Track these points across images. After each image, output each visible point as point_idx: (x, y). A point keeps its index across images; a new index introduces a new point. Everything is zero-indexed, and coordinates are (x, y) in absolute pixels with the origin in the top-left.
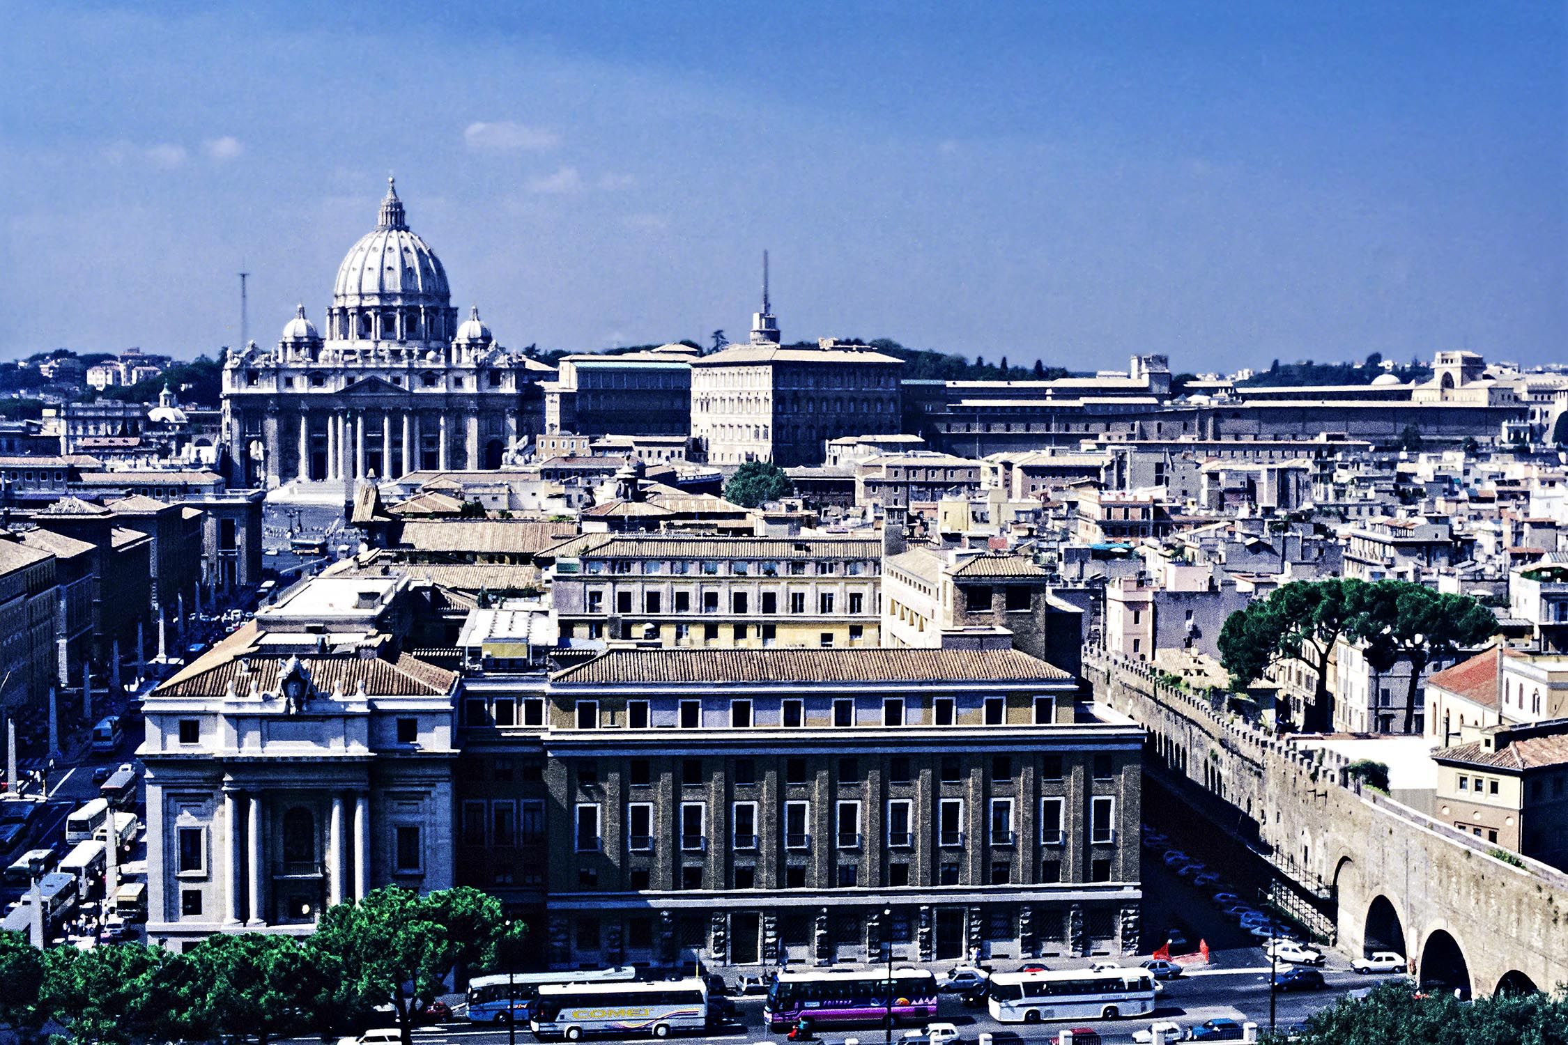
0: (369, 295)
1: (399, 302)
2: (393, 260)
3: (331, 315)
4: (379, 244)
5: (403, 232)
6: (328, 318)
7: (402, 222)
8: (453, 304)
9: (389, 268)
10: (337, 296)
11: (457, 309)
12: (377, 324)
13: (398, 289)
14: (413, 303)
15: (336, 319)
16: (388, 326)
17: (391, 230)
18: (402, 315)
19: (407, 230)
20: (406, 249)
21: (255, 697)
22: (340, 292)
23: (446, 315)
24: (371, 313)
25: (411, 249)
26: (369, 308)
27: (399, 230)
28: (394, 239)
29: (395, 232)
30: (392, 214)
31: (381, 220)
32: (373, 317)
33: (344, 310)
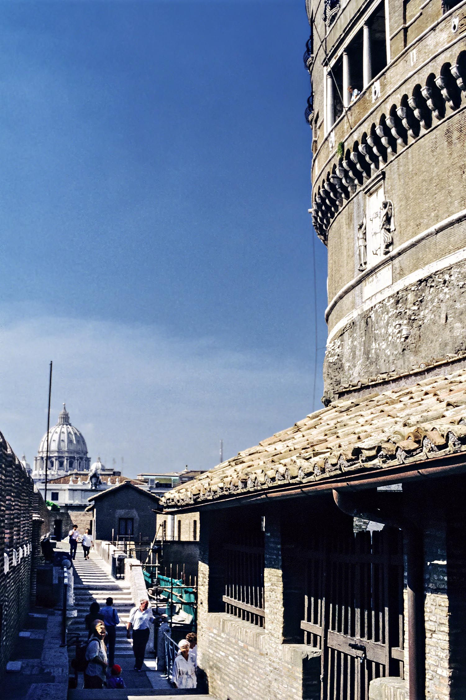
0: (53, 451)
1: (66, 454)
2: (65, 437)
3: (36, 460)
4: (58, 430)
5: (69, 426)
6: (35, 462)
7: (68, 422)
8: (89, 456)
9: (63, 440)
10: (39, 452)
11: (90, 458)
12: (56, 464)
13: (66, 449)
14: (72, 455)
15: (39, 462)
16: (61, 464)
17: (63, 425)
18: (67, 460)
19: (70, 425)
20: (70, 433)
21: (79, 483)
22: (40, 450)
23: (86, 460)
24: (54, 459)
25: (72, 433)
26: (53, 457)
27: (67, 425)
28: (65, 429)
29: (65, 426)
30: (64, 418)
31: (59, 421)
32: (55, 461)
33: (42, 458)
